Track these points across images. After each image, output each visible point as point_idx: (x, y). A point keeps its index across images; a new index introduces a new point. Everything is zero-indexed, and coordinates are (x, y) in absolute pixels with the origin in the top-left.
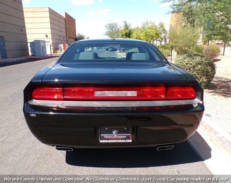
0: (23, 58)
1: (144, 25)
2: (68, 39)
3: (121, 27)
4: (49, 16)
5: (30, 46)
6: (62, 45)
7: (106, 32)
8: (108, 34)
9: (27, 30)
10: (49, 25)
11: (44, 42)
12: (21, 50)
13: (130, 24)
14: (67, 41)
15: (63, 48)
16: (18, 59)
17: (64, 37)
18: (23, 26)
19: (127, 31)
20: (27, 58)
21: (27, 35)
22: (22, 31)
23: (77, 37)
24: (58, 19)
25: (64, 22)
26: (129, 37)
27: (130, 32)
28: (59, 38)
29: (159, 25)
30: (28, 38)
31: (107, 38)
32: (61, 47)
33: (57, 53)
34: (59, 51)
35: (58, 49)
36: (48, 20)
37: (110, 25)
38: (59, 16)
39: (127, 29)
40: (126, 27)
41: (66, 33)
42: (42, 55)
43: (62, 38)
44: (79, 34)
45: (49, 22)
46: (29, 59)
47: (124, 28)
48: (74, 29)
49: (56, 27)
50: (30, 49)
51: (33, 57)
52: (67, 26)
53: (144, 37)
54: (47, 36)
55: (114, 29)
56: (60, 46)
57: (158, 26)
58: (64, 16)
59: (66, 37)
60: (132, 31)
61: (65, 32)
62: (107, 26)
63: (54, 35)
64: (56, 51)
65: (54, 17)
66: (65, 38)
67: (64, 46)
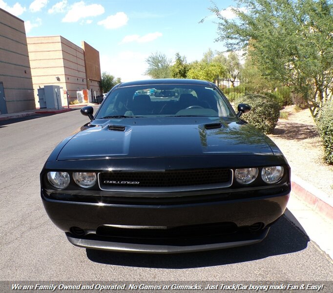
0: (30, 113)
1: (206, 57)
2: (89, 82)
3: (170, 62)
4: (61, 49)
5: (38, 95)
6: (81, 93)
7: (148, 70)
8: (150, 72)
9: (32, 71)
10: (61, 63)
11: (58, 88)
12: (24, 100)
13: (185, 58)
14: (87, 85)
15: (83, 96)
16: (25, 113)
17: (83, 80)
18: (27, 66)
19: (181, 67)
20: (36, 113)
21: (32, 78)
22: (26, 73)
23: (102, 78)
24: (74, 52)
25: (82, 56)
26: (185, 76)
27: (185, 68)
28: (76, 82)
29: (229, 56)
30: (33, 83)
31: (149, 78)
32: (80, 96)
33: (74, 104)
34: (77, 101)
35: (76, 98)
36: (60, 55)
37: (153, 58)
38: (76, 48)
39: (180, 64)
40: (180, 61)
41: (86, 73)
42: (57, 107)
43: (80, 81)
44: (104, 74)
45: (62, 57)
46: (39, 113)
47: (175, 63)
48: (97, 66)
49: (73, 66)
50: (37, 99)
51: (44, 110)
52: (86, 62)
53: (204, 77)
54: (58, 79)
55: (160, 65)
56: (78, 94)
57: (228, 59)
58: (83, 47)
59: (87, 79)
60: (187, 67)
61: (84, 71)
62: (149, 61)
63: (69, 77)
64: (73, 101)
65: (68, 50)
66: (85, 80)
67: (85, 93)
